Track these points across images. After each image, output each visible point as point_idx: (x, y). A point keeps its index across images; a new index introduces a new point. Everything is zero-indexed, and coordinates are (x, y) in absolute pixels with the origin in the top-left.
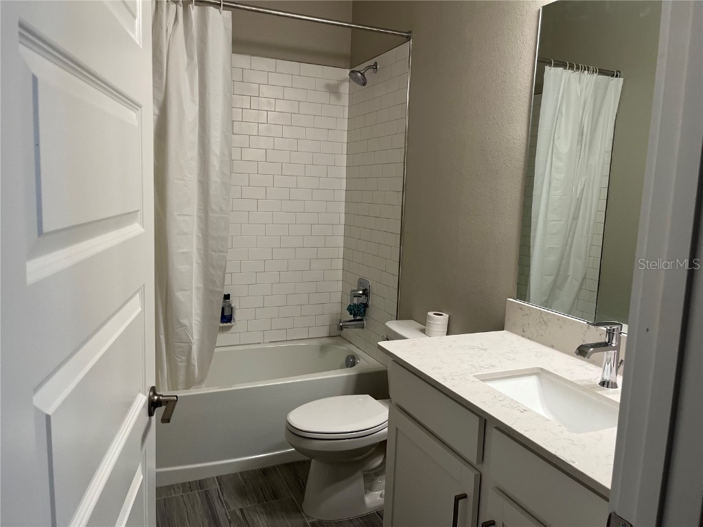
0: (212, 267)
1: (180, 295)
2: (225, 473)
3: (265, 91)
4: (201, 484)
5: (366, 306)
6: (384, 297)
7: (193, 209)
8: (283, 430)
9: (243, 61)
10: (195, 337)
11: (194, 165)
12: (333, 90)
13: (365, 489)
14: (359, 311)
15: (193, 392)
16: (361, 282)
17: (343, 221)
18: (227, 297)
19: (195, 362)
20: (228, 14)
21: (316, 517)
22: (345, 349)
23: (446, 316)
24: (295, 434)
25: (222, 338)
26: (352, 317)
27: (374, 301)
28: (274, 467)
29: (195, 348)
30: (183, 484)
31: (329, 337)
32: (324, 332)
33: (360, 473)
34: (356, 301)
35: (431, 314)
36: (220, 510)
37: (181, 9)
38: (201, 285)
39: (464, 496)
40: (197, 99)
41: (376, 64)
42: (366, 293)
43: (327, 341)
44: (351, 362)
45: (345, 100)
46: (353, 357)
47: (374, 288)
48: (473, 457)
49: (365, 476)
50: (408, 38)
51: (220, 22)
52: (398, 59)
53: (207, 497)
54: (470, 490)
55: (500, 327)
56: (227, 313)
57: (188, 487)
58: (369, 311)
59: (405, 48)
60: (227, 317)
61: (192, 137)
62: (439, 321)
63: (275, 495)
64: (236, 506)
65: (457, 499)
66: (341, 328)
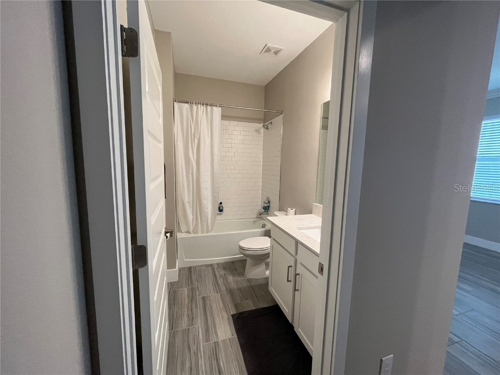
0: (215, 192)
1: (204, 202)
2: (220, 262)
3: (234, 133)
4: (211, 265)
5: (269, 207)
6: (275, 204)
7: (209, 173)
8: (238, 247)
9: (226, 122)
10: (210, 216)
11: (209, 159)
12: (258, 131)
13: (266, 269)
14: (267, 209)
15: (209, 234)
16: (268, 198)
17: (261, 177)
18: (221, 203)
19: (210, 224)
20: (220, 109)
21: (249, 277)
22: (262, 222)
23: (294, 210)
24: (241, 248)
25: (219, 217)
26: (264, 211)
27: (271, 205)
28: (236, 261)
29: (209, 219)
30: (206, 265)
31: (257, 218)
32: (255, 216)
33: (264, 263)
34: (265, 205)
35: (289, 209)
36: (217, 273)
37: (205, 108)
38: (211, 198)
39: (291, 266)
40: (210, 137)
41: (272, 122)
42: (269, 202)
43: (256, 219)
44: (264, 226)
45: (262, 135)
46: (265, 225)
47: (272, 200)
48: (293, 253)
49: (266, 265)
50: (282, 113)
51: (217, 111)
52: (279, 120)
53: (213, 269)
54: (293, 264)
55: (311, 213)
56: (221, 209)
57: (207, 266)
58: (270, 208)
59: (281, 116)
60: (221, 210)
61: (208, 149)
62: (291, 211)
63: (236, 270)
64: (222, 272)
65: (289, 267)
66: (260, 214)
